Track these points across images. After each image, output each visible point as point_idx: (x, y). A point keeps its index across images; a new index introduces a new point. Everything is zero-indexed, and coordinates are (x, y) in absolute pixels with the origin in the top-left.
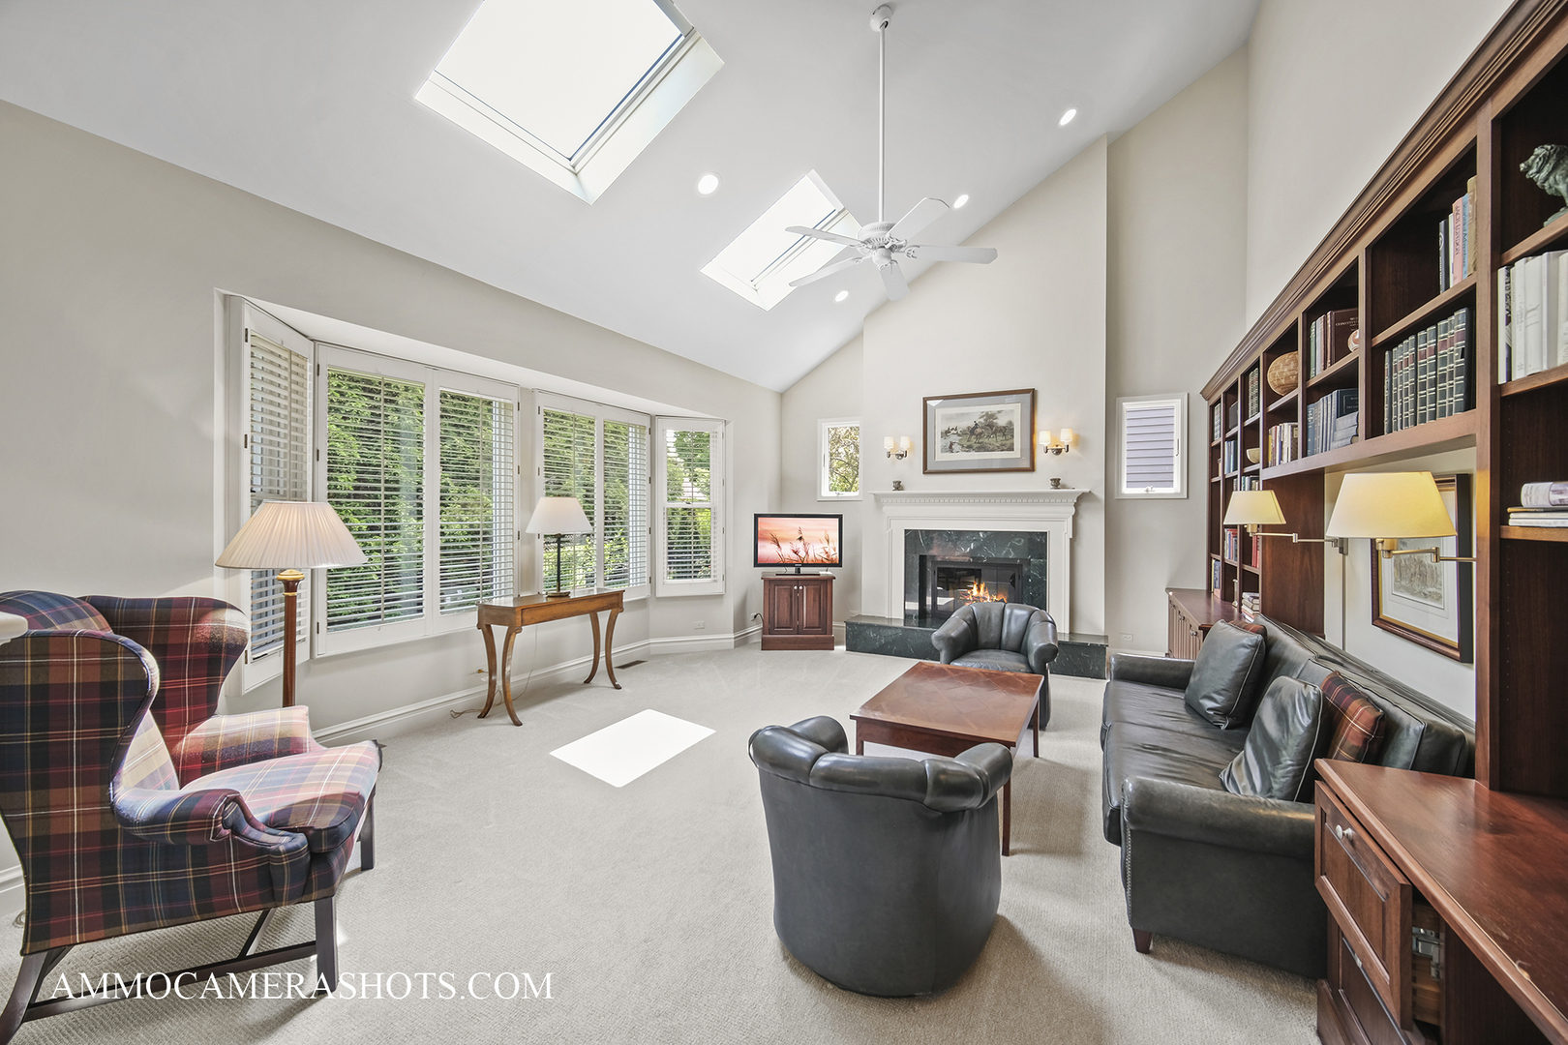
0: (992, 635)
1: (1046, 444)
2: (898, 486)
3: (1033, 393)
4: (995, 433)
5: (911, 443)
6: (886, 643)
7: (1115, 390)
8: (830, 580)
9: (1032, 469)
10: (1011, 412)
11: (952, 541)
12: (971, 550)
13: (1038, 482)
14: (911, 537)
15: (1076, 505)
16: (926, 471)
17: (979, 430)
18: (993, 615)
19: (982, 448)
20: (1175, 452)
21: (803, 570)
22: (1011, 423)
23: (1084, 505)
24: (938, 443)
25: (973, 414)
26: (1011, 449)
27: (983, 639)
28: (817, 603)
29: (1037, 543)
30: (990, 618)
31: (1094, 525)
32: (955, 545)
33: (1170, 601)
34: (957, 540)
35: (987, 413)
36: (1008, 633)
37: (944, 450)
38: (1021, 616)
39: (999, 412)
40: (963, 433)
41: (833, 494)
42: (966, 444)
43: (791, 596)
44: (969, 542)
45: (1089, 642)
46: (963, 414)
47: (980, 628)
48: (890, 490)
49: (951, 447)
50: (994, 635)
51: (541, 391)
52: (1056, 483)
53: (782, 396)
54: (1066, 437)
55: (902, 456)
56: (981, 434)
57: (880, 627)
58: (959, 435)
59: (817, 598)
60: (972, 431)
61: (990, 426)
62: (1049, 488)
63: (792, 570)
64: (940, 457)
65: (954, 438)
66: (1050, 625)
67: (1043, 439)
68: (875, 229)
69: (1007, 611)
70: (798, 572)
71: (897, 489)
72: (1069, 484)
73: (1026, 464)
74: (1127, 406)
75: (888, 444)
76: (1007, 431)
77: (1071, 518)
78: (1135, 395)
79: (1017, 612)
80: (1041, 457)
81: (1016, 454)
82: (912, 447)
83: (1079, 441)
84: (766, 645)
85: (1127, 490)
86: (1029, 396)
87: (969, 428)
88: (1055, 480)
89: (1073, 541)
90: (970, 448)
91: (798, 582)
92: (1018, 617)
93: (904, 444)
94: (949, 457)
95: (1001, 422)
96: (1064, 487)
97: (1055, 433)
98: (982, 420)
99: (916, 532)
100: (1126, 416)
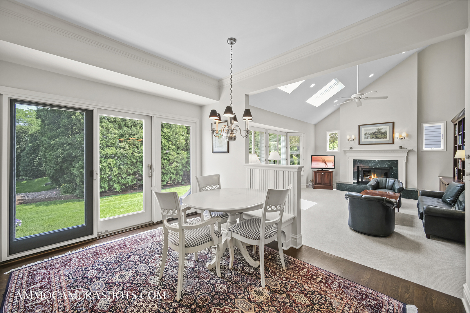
0: (383, 185)
1: (398, 137)
2: (351, 148)
3: (393, 123)
4: (381, 134)
5: (355, 137)
6: (349, 188)
7: (420, 121)
8: (332, 172)
9: (393, 143)
10: (387, 128)
11: (368, 162)
12: (373, 165)
13: (395, 147)
14: (355, 162)
15: (407, 153)
16: (359, 144)
17: (376, 133)
18: (383, 181)
19: (377, 138)
20: (442, 138)
21: (324, 169)
22: (386, 131)
23: (410, 153)
24: (363, 137)
25: (375, 129)
26: (386, 138)
27: (380, 186)
28: (328, 178)
29: (395, 164)
30: (382, 181)
31: (414, 159)
32: (369, 164)
33: (440, 180)
34: (369, 162)
35: (379, 129)
36: (388, 185)
37: (365, 139)
38: (392, 181)
39: (382, 128)
40: (371, 134)
41: (331, 150)
42: (372, 137)
43: (321, 176)
44: (373, 163)
45: (412, 190)
46: (371, 129)
47: (380, 184)
48: (349, 149)
49: (367, 138)
50: (384, 185)
51: (269, 129)
52: (401, 147)
53: (315, 125)
54: (404, 135)
55: (352, 140)
56: (376, 134)
57: (347, 184)
58: (370, 135)
59: (328, 176)
60: (374, 133)
61: (380, 132)
62: (399, 148)
63: (321, 169)
64: (363, 140)
65: (369, 136)
66: (401, 183)
67: (397, 135)
68: (357, 95)
69: (388, 180)
70: (322, 170)
71: (351, 149)
72: (405, 147)
73: (392, 142)
74: (425, 125)
75: (348, 137)
76: (385, 133)
77: (406, 157)
78: (427, 122)
79: (390, 180)
80: (396, 140)
81: (388, 139)
82: (355, 138)
83: (408, 135)
84: (314, 188)
85: (424, 149)
86: (392, 124)
87: (373, 133)
88: (401, 146)
89: (406, 163)
90: (373, 138)
91: (323, 172)
92: (391, 182)
93: (353, 137)
94: (366, 140)
95: (383, 131)
96: (404, 148)
97: (401, 133)
98: (377, 131)
99: (356, 160)
100: (424, 128)
